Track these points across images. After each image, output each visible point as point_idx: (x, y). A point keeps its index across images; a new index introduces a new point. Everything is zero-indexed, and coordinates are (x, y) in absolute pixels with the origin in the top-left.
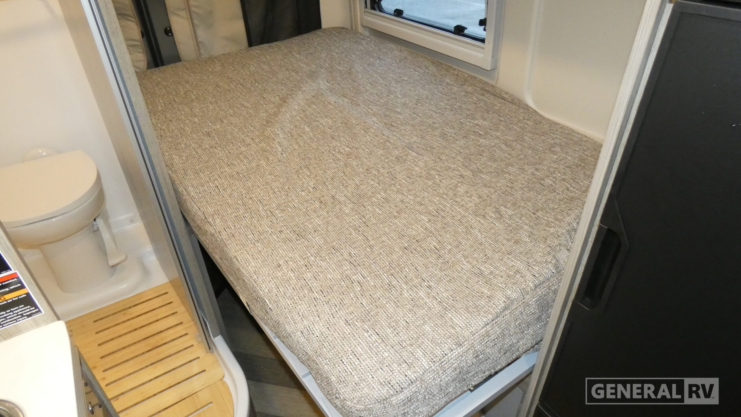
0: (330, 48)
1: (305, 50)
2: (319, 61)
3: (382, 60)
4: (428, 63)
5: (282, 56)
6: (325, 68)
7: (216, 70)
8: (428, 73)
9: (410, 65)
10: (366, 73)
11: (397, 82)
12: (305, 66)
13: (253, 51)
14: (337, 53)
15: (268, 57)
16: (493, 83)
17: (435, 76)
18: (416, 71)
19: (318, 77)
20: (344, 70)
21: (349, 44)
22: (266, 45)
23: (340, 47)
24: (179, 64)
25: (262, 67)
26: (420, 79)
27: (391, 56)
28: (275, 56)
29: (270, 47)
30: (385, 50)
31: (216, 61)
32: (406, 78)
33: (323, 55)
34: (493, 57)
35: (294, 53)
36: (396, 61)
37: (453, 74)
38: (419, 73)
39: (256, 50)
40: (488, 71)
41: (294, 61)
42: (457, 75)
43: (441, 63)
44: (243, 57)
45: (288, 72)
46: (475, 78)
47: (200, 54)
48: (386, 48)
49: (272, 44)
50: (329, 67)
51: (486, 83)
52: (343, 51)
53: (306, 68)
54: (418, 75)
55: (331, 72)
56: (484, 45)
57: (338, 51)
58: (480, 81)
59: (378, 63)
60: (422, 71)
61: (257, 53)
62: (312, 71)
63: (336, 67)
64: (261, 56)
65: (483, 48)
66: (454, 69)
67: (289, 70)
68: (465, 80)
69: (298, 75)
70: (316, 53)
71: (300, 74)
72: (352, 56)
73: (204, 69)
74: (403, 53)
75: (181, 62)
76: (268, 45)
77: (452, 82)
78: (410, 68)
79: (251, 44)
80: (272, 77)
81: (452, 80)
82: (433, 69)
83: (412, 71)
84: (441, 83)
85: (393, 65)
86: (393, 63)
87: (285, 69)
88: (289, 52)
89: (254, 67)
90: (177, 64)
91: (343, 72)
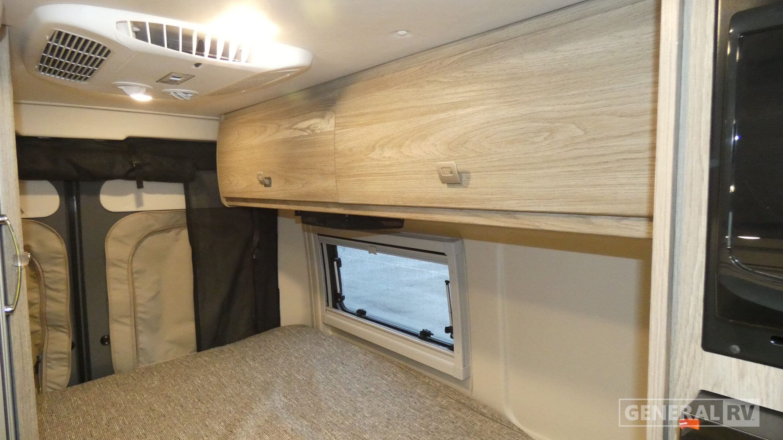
0: (288, 351)
1: (261, 355)
2: (276, 369)
3: (346, 365)
4: (395, 369)
5: (234, 363)
6: (282, 377)
7: (153, 385)
8: (396, 382)
9: (376, 371)
10: (329, 384)
11: (363, 394)
12: (259, 376)
13: (200, 357)
14: (296, 357)
15: (217, 365)
16: (467, 392)
17: (404, 385)
18: (384, 379)
19: (274, 390)
20: (303, 379)
21: (309, 345)
22: (216, 349)
23: (300, 349)
24: (109, 378)
25: (209, 379)
26: (389, 390)
27: (355, 360)
28: (226, 364)
29: (222, 351)
30: (348, 353)
31: (155, 373)
32: (373, 389)
33: (281, 361)
34: (464, 366)
35: (247, 359)
36: (361, 367)
37: (424, 383)
38: (387, 381)
39: (206, 355)
40: (461, 381)
41: (247, 370)
42: (428, 384)
43: (409, 369)
44: (188, 366)
45: (238, 384)
46: (448, 387)
47: (139, 362)
48: (349, 351)
49: (225, 348)
50: (286, 376)
51: (461, 394)
52: (303, 355)
53: (260, 378)
54: (386, 385)
55: (288, 383)
56: (454, 353)
57: (297, 355)
58: (455, 391)
59: (341, 370)
60: (390, 379)
61: (205, 361)
62: (267, 382)
63: (295, 376)
64: (209, 364)
65: (453, 357)
66: (425, 377)
67: (241, 382)
68: (438, 390)
69: (250, 389)
70: (272, 359)
71: (253, 387)
72: (312, 361)
73: (139, 384)
74: (368, 357)
75: (113, 375)
76: (220, 348)
77: (423, 394)
78: (376, 375)
79: (200, 348)
80: (219, 392)
81: (424, 391)
82: (401, 376)
83: (379, 380)
84: (411, 395)
85: (358, 371)
86: (358, 369)
87: (236, 381)
88: (243, 358)
89: (199, 380)
90: (107, 378)
91: (302, 382)
